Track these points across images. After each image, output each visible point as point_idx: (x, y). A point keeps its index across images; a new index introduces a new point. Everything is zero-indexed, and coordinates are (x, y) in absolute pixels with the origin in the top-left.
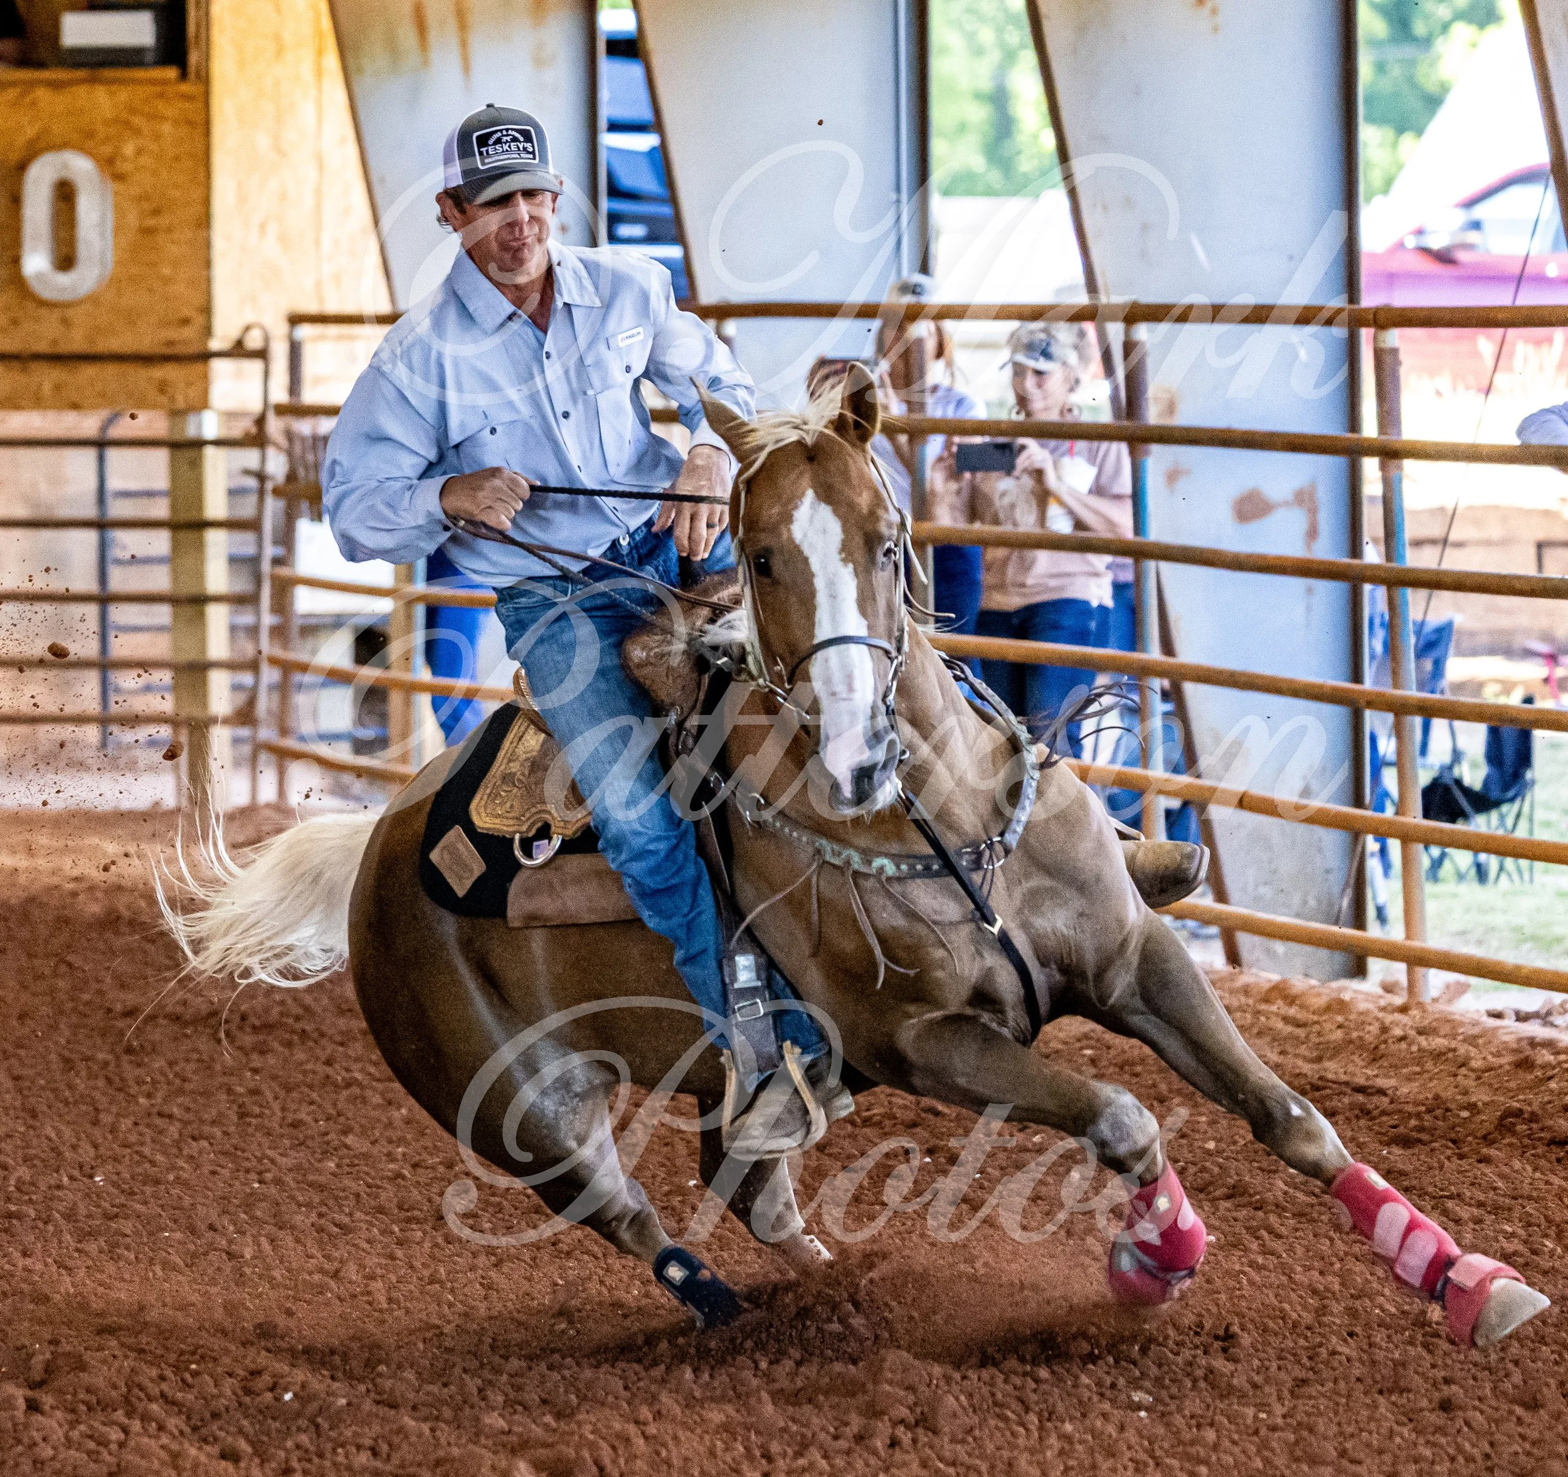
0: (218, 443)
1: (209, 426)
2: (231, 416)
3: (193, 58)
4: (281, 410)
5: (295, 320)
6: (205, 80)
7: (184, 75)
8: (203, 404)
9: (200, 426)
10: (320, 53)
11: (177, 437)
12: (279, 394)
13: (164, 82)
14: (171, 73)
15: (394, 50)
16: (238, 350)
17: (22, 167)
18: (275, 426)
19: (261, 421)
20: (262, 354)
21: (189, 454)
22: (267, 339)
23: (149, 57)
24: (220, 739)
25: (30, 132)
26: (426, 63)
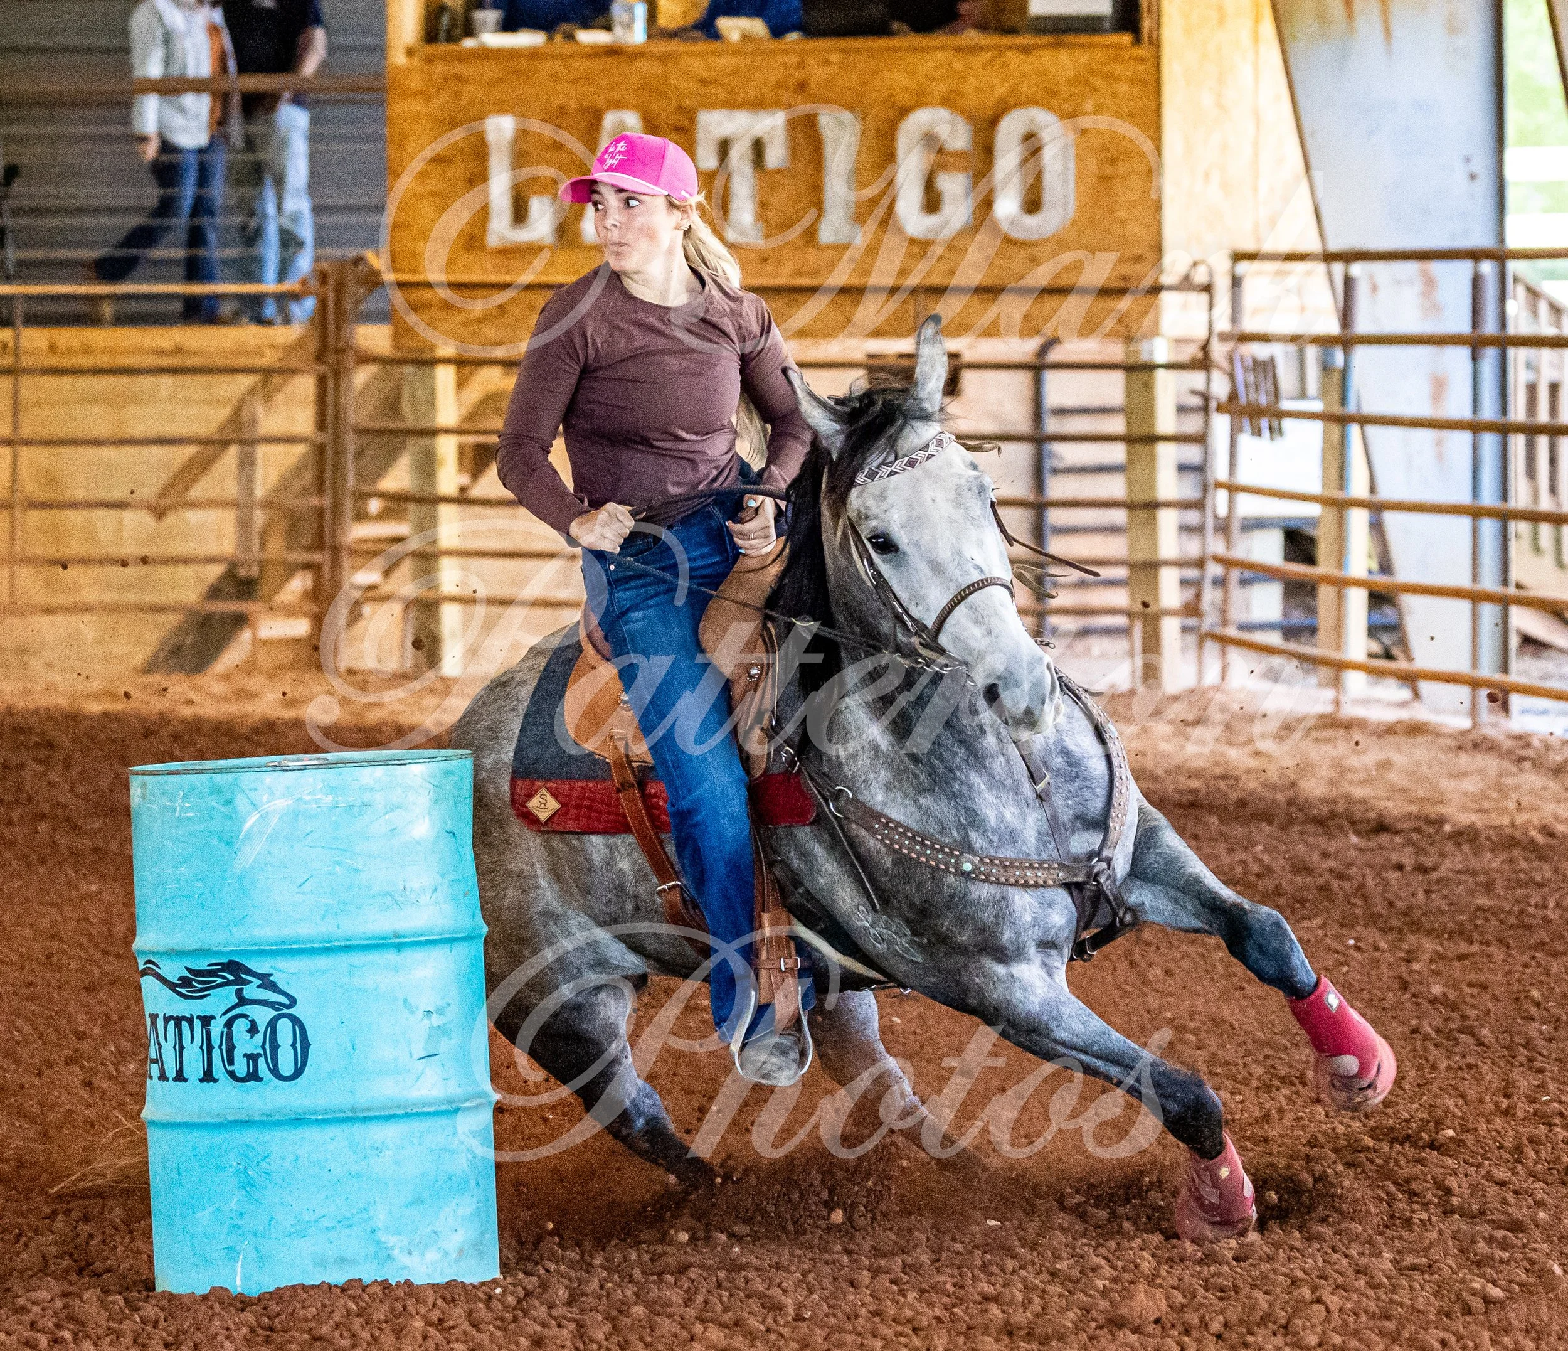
0: (1170, 366)
1: (1160, 351)
2: (1179, 342)
3: (1146, 25)
4: (1224, 337)
5: (1239, 257)
6: (1156, 44)
7: (1138, 40)
8: (1155, 332)
9: (1151, 352)
10: (1257, 20)
11: (1132, 360)
12: (1223, 324)
13: (1121, 47)
14: (1126, 38)
15: (1322, 17)
16: (1186, 284)
17: (993, 122)
18: (1218, 351)
19: (1205, 347)
20: (1208, 288)
21: (1143, 376)
22: (1211, 275)
23: (1107, 25)
24: (1170, 628)
25: (1000, 91)
26: (1352, 29)
